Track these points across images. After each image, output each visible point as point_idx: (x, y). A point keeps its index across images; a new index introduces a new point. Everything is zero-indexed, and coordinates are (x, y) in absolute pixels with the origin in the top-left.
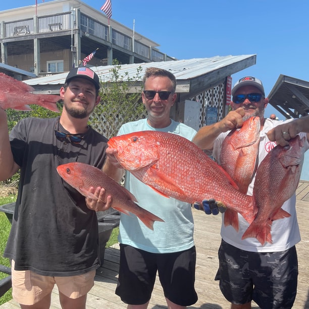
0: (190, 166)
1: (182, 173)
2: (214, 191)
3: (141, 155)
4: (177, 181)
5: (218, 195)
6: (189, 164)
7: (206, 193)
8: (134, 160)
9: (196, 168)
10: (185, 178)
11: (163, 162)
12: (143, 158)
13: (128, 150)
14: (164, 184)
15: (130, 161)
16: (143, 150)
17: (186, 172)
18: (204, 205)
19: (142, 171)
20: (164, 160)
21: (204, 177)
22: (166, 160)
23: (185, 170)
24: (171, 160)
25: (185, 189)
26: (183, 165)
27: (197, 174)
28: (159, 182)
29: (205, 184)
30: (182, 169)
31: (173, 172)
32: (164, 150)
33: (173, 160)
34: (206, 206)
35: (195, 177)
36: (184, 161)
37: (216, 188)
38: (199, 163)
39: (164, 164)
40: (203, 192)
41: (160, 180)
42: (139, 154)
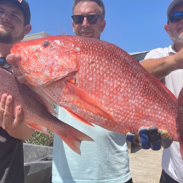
0: (122, 80)
1: (111, 90)
2: (157, 116)
3: (53, 64)
4: (103, 102)
5: (162, 123)
6: (121, 78)
7: (144, 119)
8: (43, 71)
9: (131, 83)
10: (115, 97)
11: (84, 74)
12: (56, 69)
13: (36, 58)
14: (85, 106)
15: (37, 72)
16: (57, 57)
17: (116, 89)
18: (141, 136)
19: (54, 87)
20: (86, 71)
21: (142, 96)
22: (88, 71)
23: (115, 86)
24: (96, 72)
25: (114, 112)
26: (112, 79)
27: (132, 92)
28: (78, 102)
29: (143, 106)
30: (111, 85)
31: (98, 88)
32: (86, 58)
33: (98, 72)
34: (144, 137)
35: (129, 95)
36: (114, 73)
37: (160, 113)
38: (135, 76)
39: (85, 77)
40: (140, 118)
41: (80, 100)
42: (50, 63)
